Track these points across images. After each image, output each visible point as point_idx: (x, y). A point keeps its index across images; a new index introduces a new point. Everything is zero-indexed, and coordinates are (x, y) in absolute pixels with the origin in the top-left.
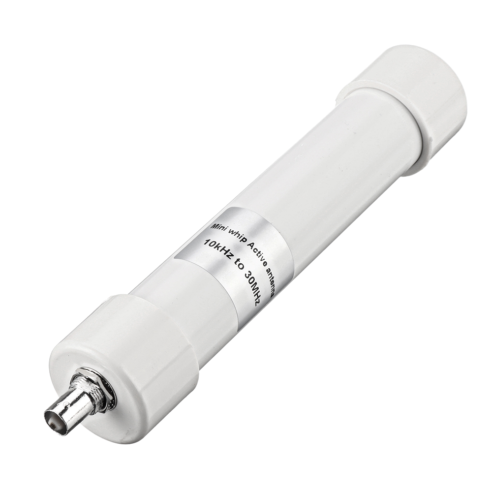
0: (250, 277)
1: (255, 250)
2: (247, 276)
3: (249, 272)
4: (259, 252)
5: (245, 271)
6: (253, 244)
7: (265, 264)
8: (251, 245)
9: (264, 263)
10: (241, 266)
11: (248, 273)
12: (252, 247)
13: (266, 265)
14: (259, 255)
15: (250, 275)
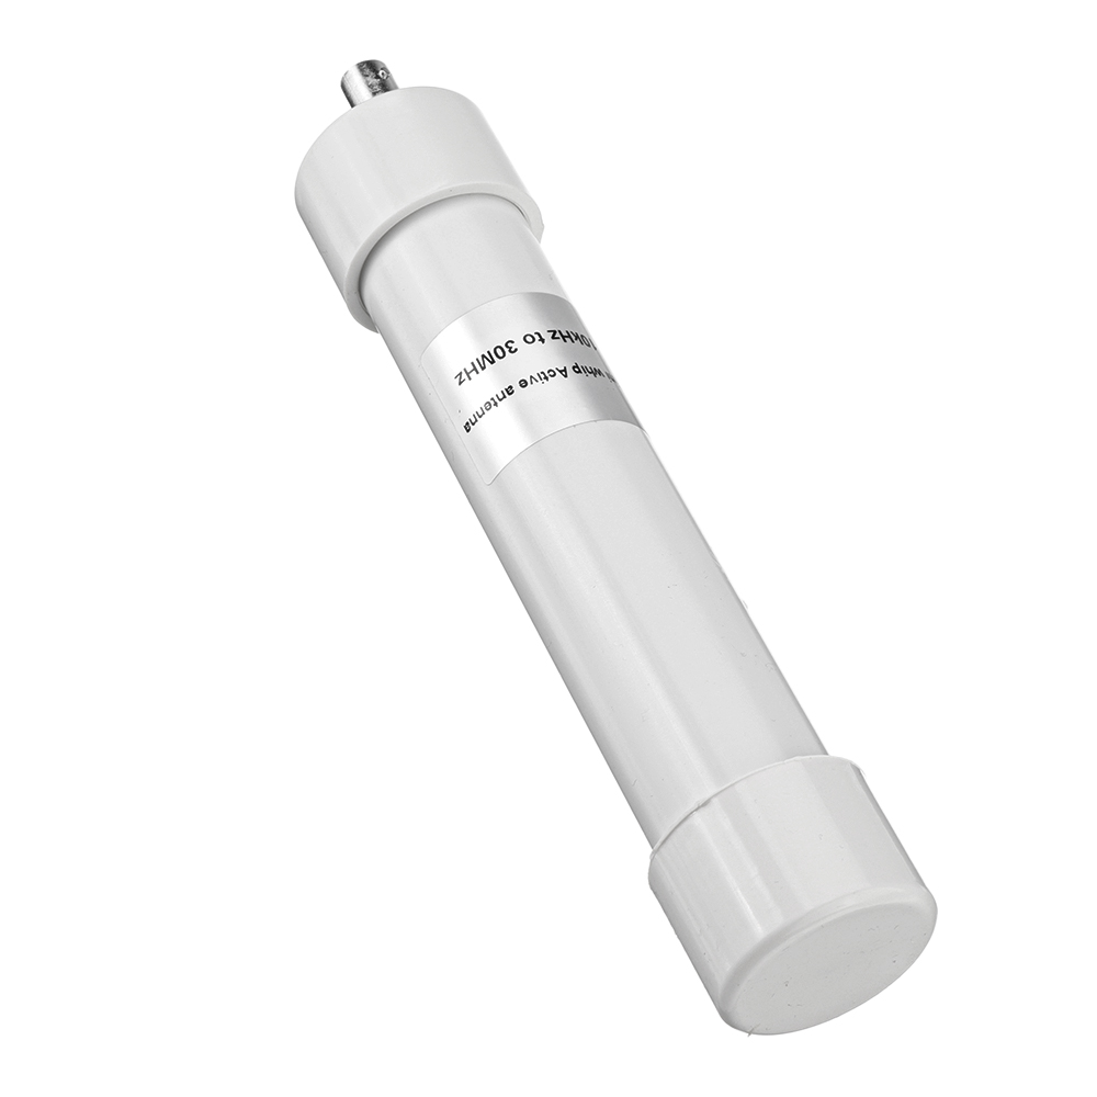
0: (506, 350)
1: (552, 373)
2: (510, 345)
3: (516, 350)
4: (546, 378)
5: (519, 344)
6: (566, 376)
7: (523, 384)
8: (564, 372)
9: (526, 382)
10: (529, 339)
11: (514, 346)
12: (561, 372)
13: (521, 385)
14: (542, 376)
15: (510, 351)
